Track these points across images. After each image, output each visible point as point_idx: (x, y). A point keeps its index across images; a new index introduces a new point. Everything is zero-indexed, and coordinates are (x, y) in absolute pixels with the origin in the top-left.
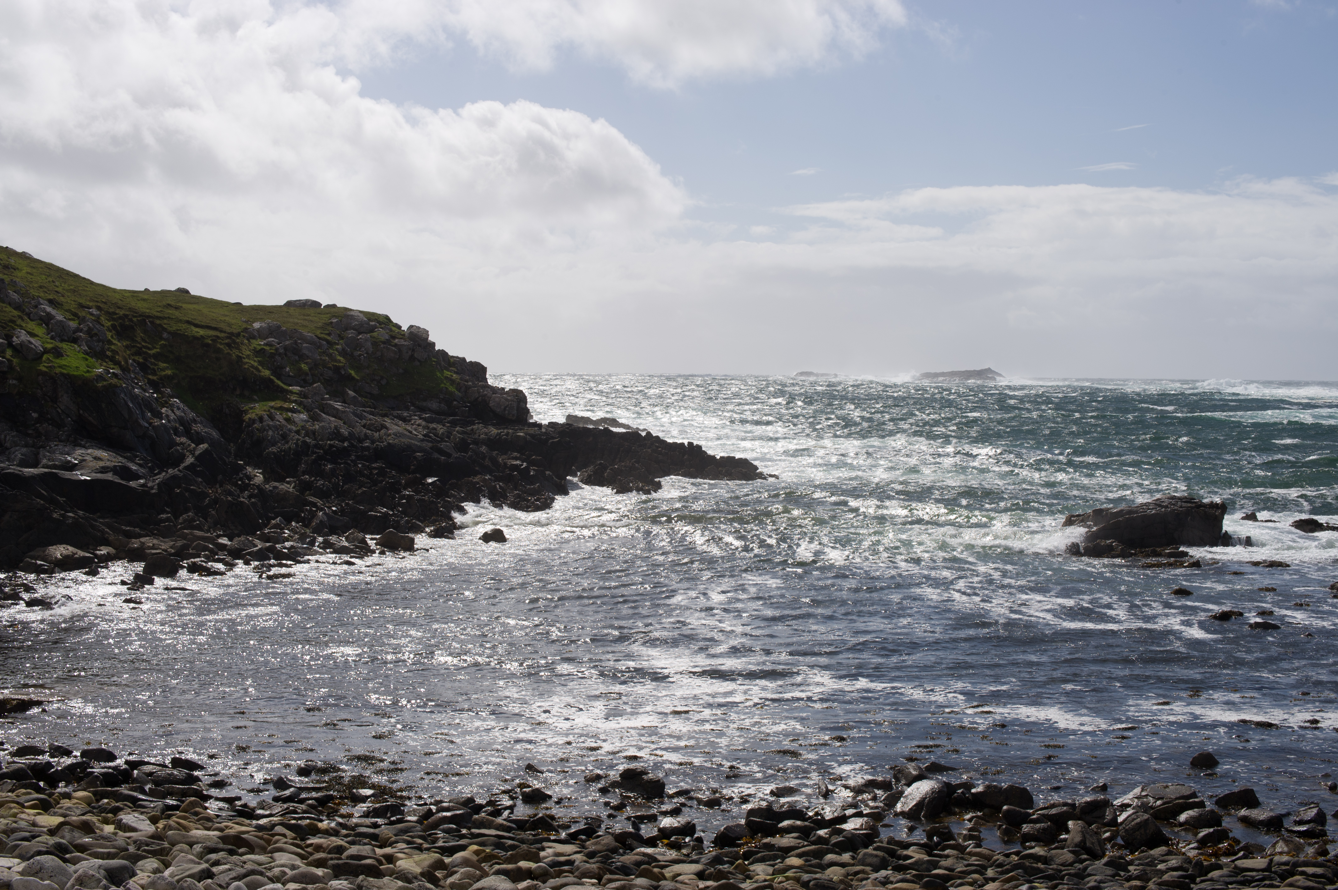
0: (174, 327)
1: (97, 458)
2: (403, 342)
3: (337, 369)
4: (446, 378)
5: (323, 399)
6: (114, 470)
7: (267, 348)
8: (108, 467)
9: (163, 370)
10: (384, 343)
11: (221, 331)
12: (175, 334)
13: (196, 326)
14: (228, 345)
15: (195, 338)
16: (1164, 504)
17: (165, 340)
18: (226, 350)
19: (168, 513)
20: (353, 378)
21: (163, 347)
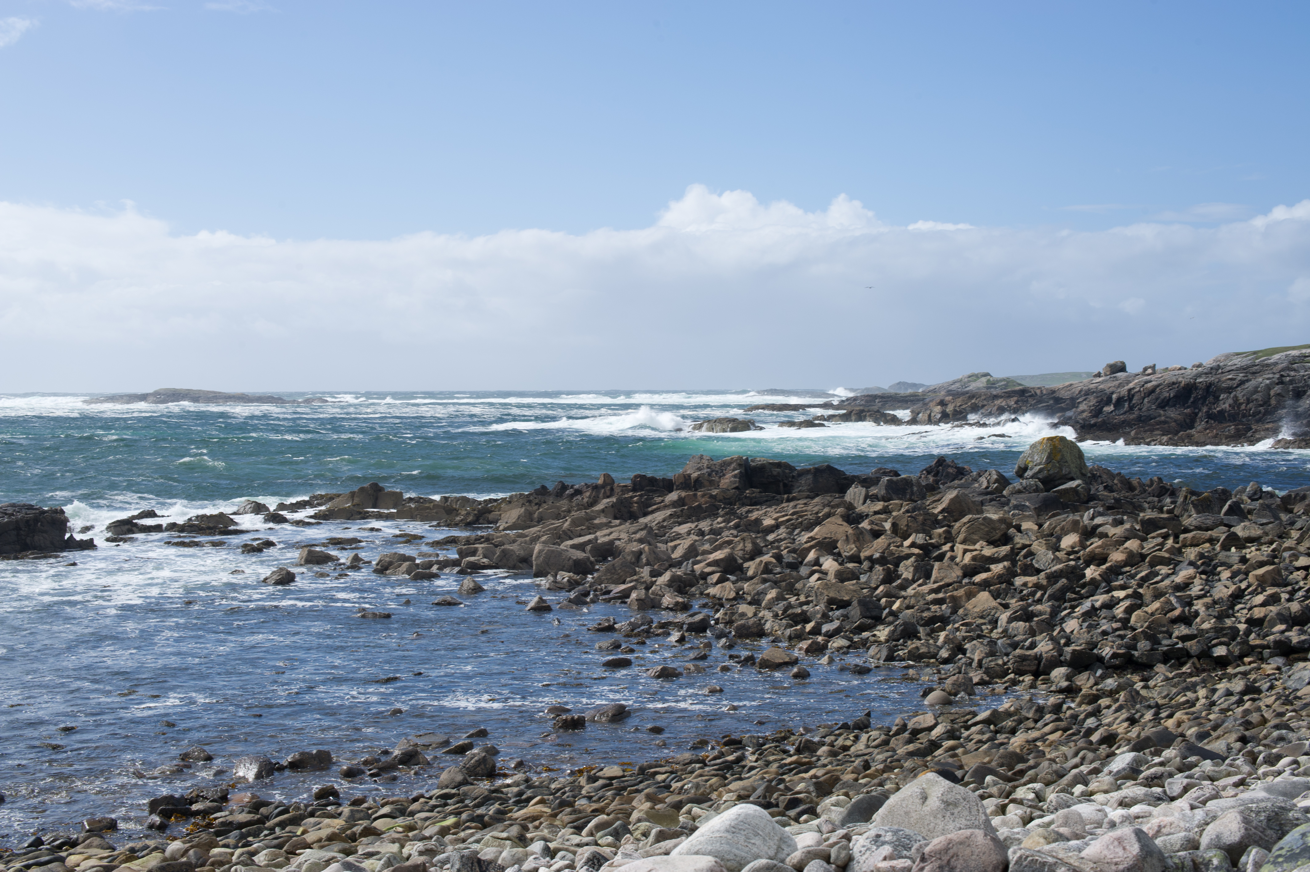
16: (10, 512)
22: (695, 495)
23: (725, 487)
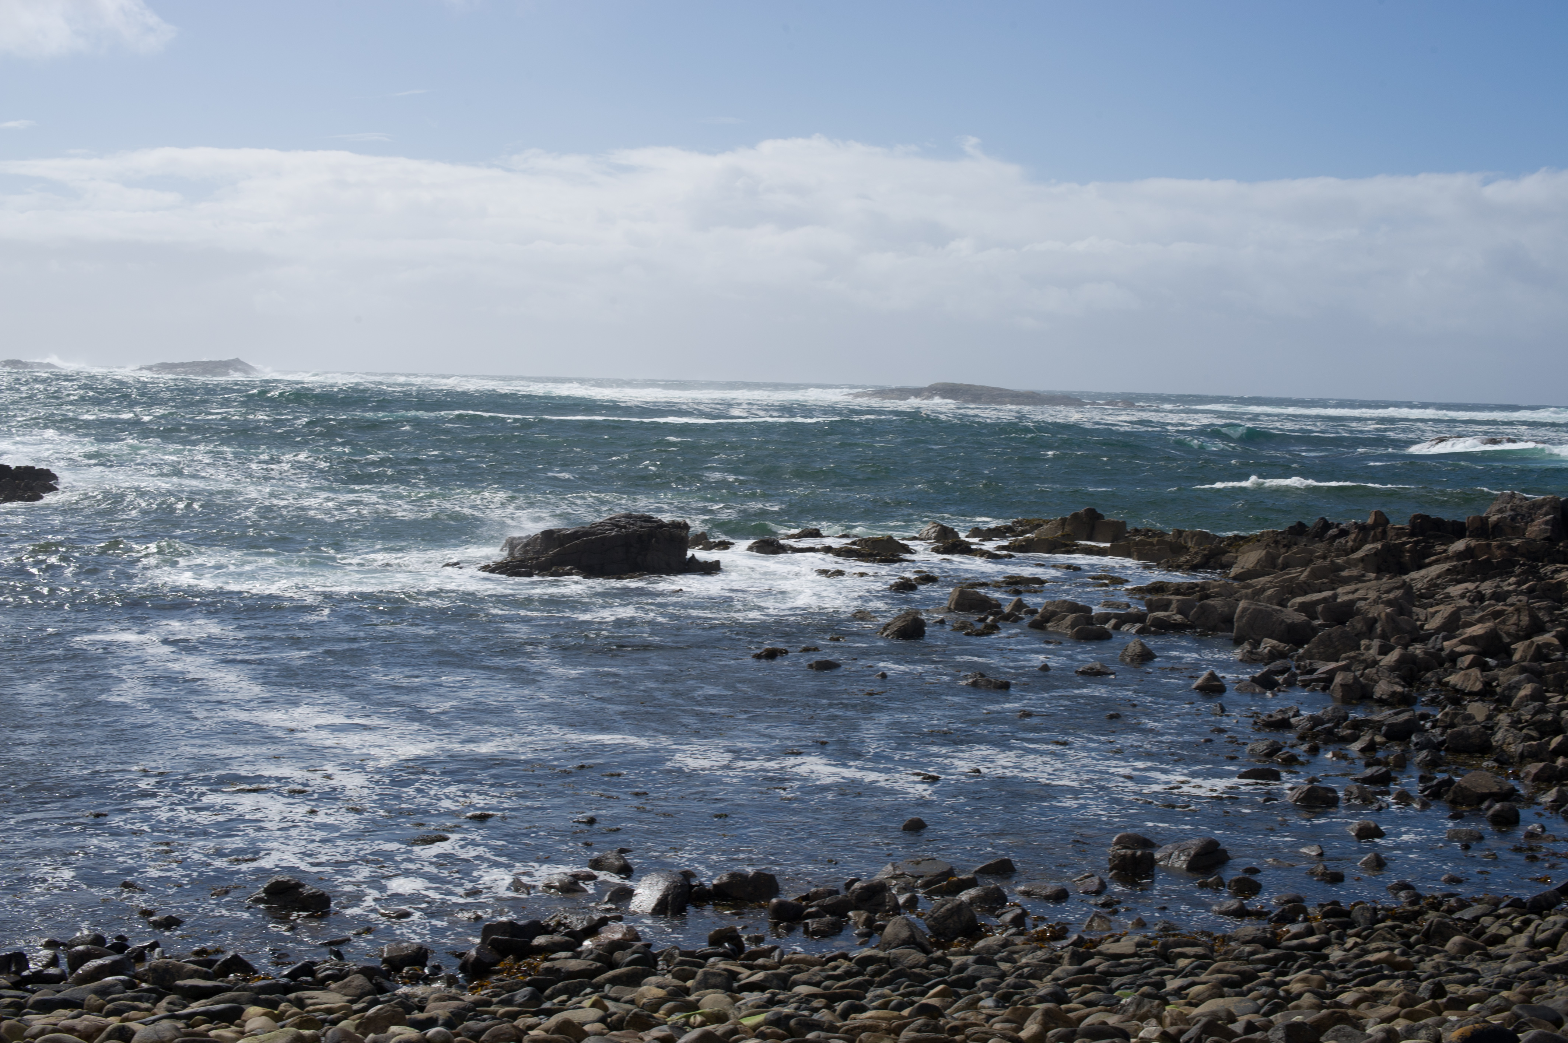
16: (622, 524)
22: (1489, 545)
23: (1532, 536)
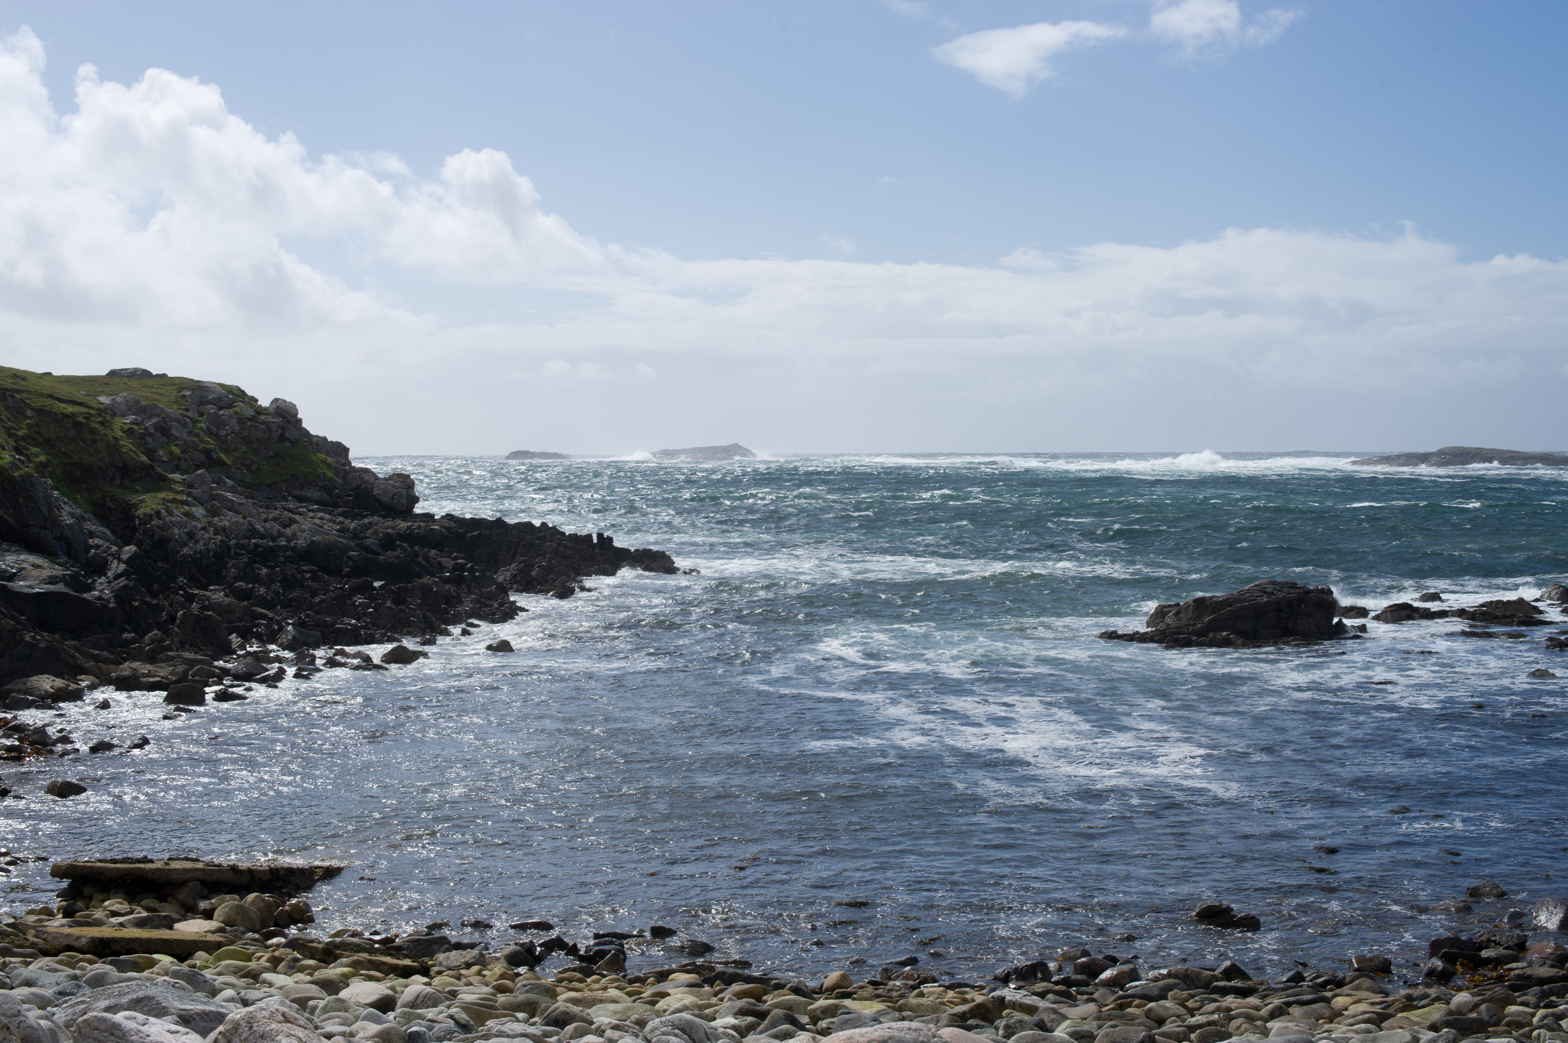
0: (38, 403)
1: (36, 566)
2: (270, 419)
3: (208, 453)
4: (322, 461)
5: (211, 489)
6: (63, 579)
7: (135, 427)
8: (56, 577)
9: (36, 455)
10: (250, 420)
11: (89, 407)
12: (40, 411)
13: (60, 400)
14: (102, 423)
15: (65, 416)
16: (1270, 590)
17: (30, 418)
18: (102, 430)
19: (130, 632)
20: (224, 463)
21: (30, 426)
